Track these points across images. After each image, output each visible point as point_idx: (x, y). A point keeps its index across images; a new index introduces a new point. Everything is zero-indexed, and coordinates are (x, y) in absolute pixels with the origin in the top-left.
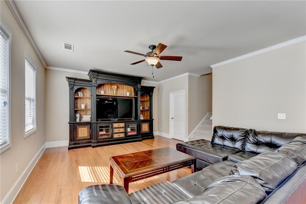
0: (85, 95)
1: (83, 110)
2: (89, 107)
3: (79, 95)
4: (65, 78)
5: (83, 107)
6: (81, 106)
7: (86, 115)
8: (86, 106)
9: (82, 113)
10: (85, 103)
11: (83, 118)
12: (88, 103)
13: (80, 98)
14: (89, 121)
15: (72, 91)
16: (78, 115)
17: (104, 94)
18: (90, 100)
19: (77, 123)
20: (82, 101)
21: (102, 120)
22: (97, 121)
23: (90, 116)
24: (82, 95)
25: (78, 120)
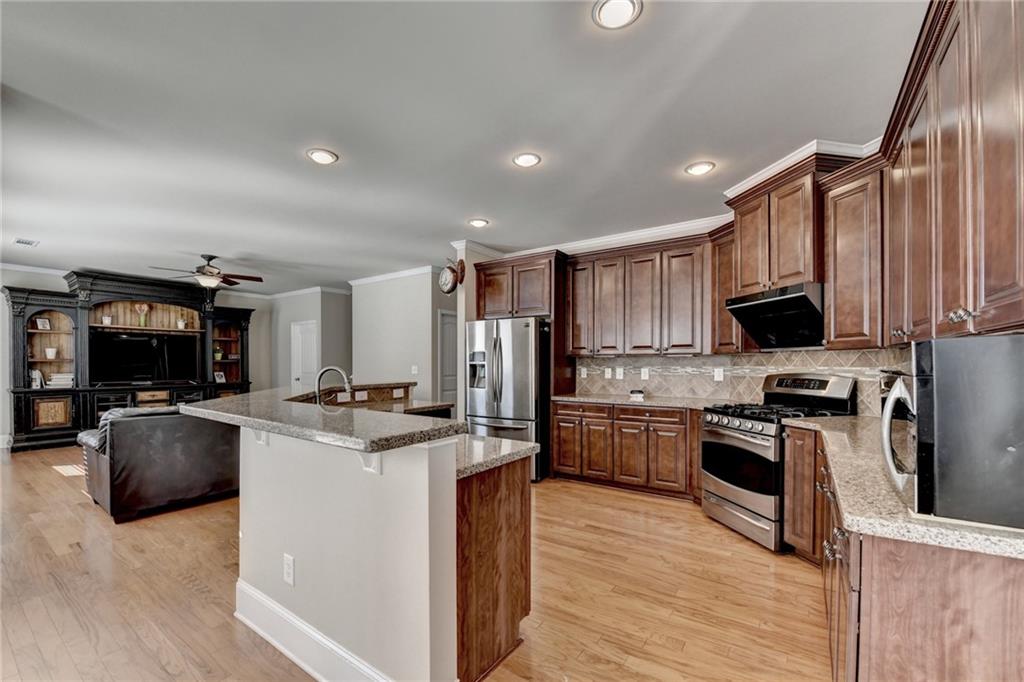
0: (57, 325)
1: (50, 363)
2: (70, 355)
3: (40, 327)
5: (51, 354)
6: (43, 352)
7: (58, 372)
8: (58, 353)
9: (47, 369)
10: (55, 345)
11: (50, 380)
12: (65, 346)
13: (42, 334)
14: (70, 387)
15: (20, 320)
16: (36, 374)
17: (112, 324)
18: (72, 340)
19: (36, 392)
20: (45, 340)
21: (106, 385)
22: (91, 385)
23: (72, 376)
24: (48, 328)
25: (36, 386)
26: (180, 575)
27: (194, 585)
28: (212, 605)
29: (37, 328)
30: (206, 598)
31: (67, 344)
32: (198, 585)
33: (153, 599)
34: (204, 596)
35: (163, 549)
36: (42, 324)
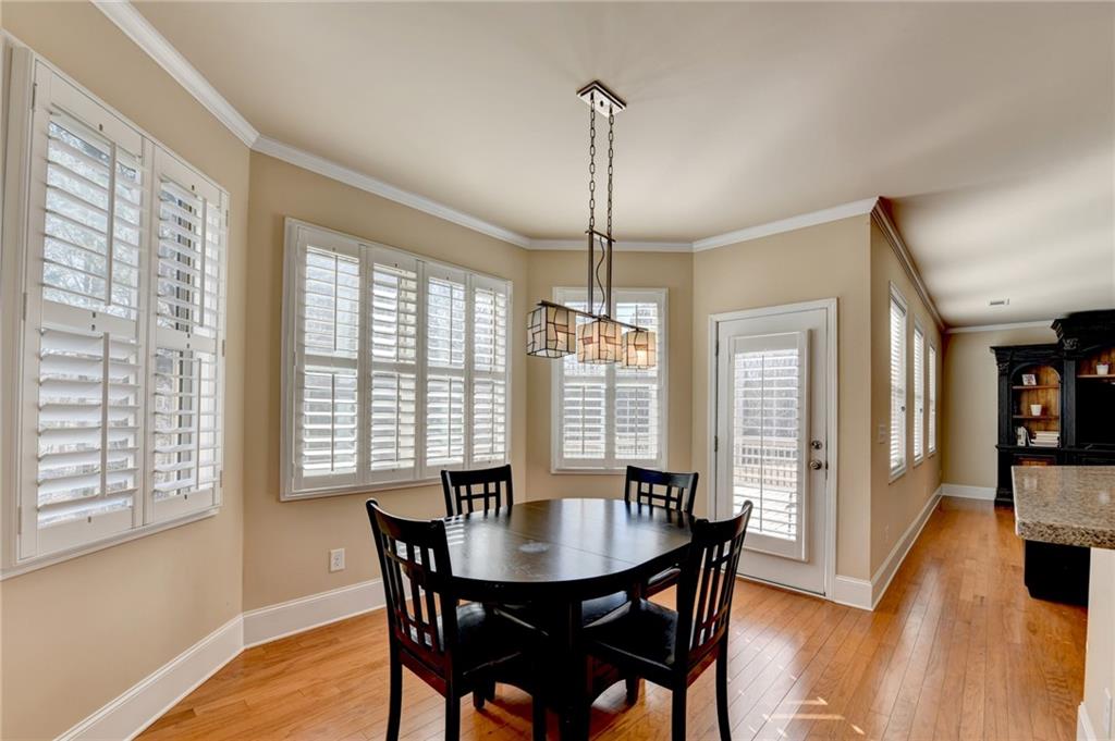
0: (1045, 379)
1: (1036, 420)
2: (1056, 410)
3: (1025, 383)
4: (988, 349)
5: (1036, 410)
6: (1029, 409)
7: (1046, 430)
8: (1045, 410)
9: (1033, 426)
10: (1042, 401)
11: (1035, 438)
12: (1053, 401)
13: (1029, 390)
14: (1056, 446)
15: (1005, 378)
16: (1022, 431)
17: (1109, 372)
18: (1058, 393)
19: (1021, 449)
20: (1033, 396)
21: (1098, 447)
22: (1077, 445)
23: (1057, 435)
24: (1034, 383)
25: (1021, 442)
26: (1053, 673)
27: (1057, 691)
28: (1057, 720)
29: (1022, 384)
30: (1057, 710)
31: (1054, 398)
32: (1061, 693)
33: (1004, 675)
34: (1057, 706)
35: (1057, 641)
36: (1029, 380)
